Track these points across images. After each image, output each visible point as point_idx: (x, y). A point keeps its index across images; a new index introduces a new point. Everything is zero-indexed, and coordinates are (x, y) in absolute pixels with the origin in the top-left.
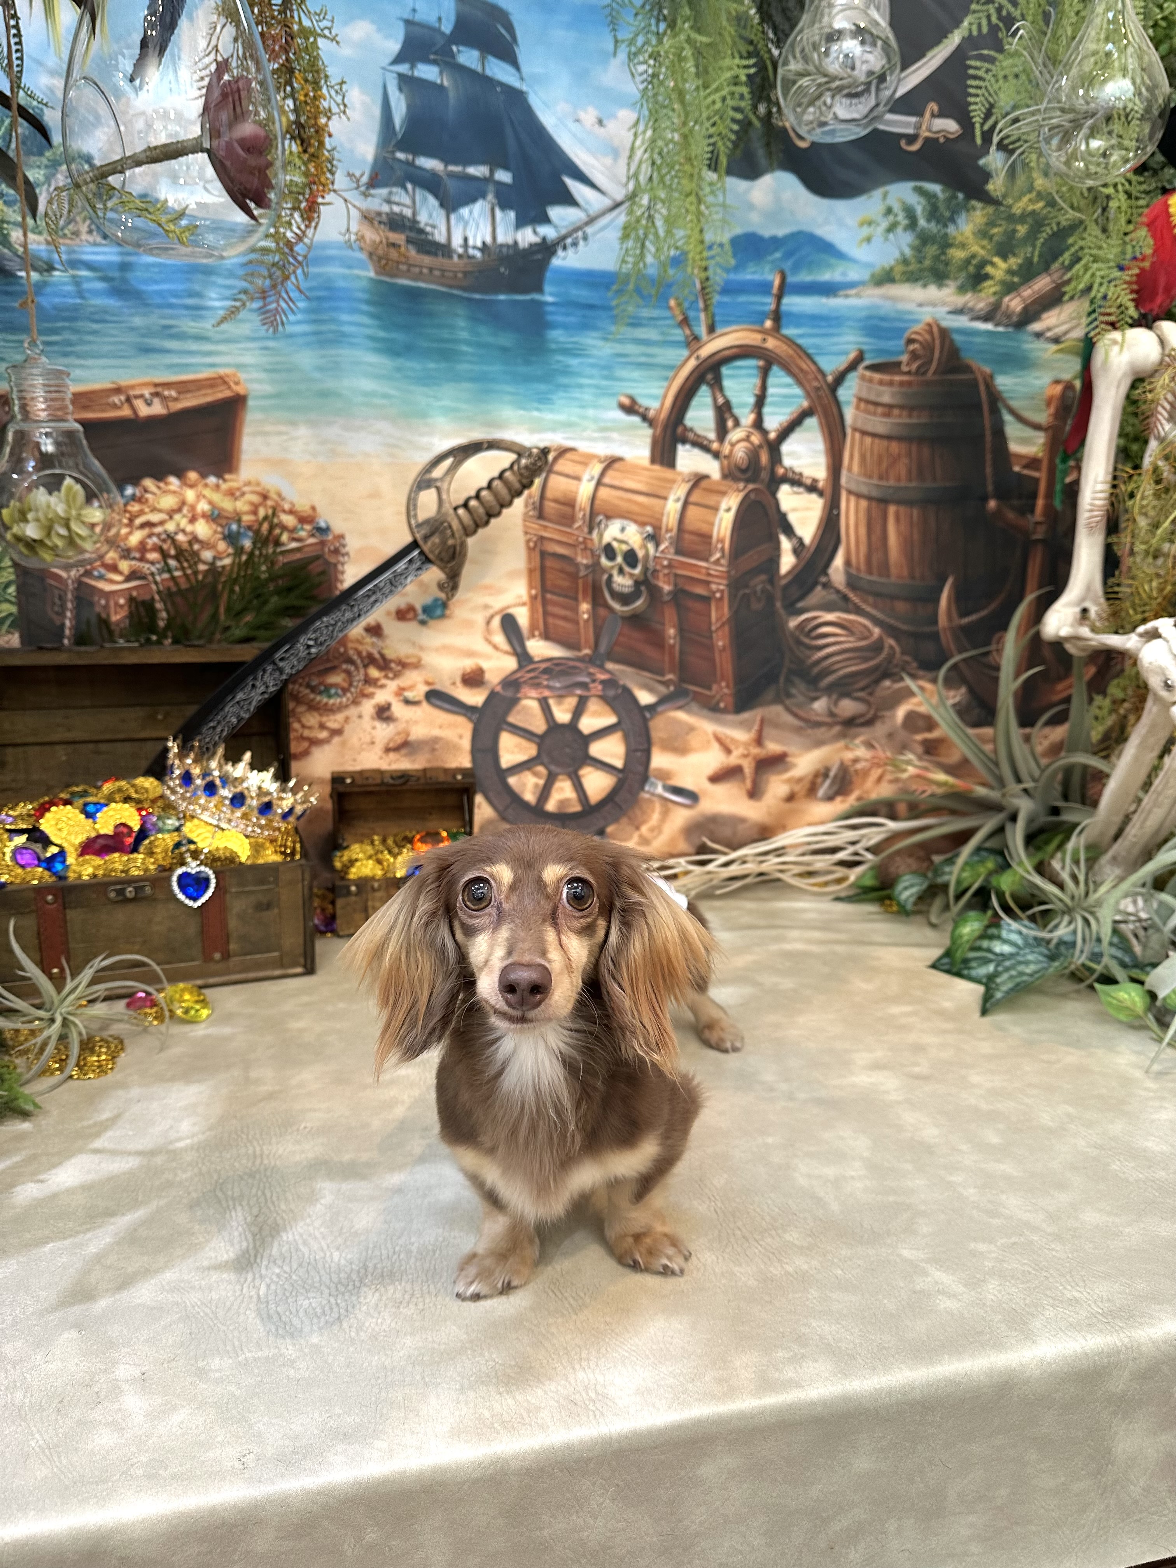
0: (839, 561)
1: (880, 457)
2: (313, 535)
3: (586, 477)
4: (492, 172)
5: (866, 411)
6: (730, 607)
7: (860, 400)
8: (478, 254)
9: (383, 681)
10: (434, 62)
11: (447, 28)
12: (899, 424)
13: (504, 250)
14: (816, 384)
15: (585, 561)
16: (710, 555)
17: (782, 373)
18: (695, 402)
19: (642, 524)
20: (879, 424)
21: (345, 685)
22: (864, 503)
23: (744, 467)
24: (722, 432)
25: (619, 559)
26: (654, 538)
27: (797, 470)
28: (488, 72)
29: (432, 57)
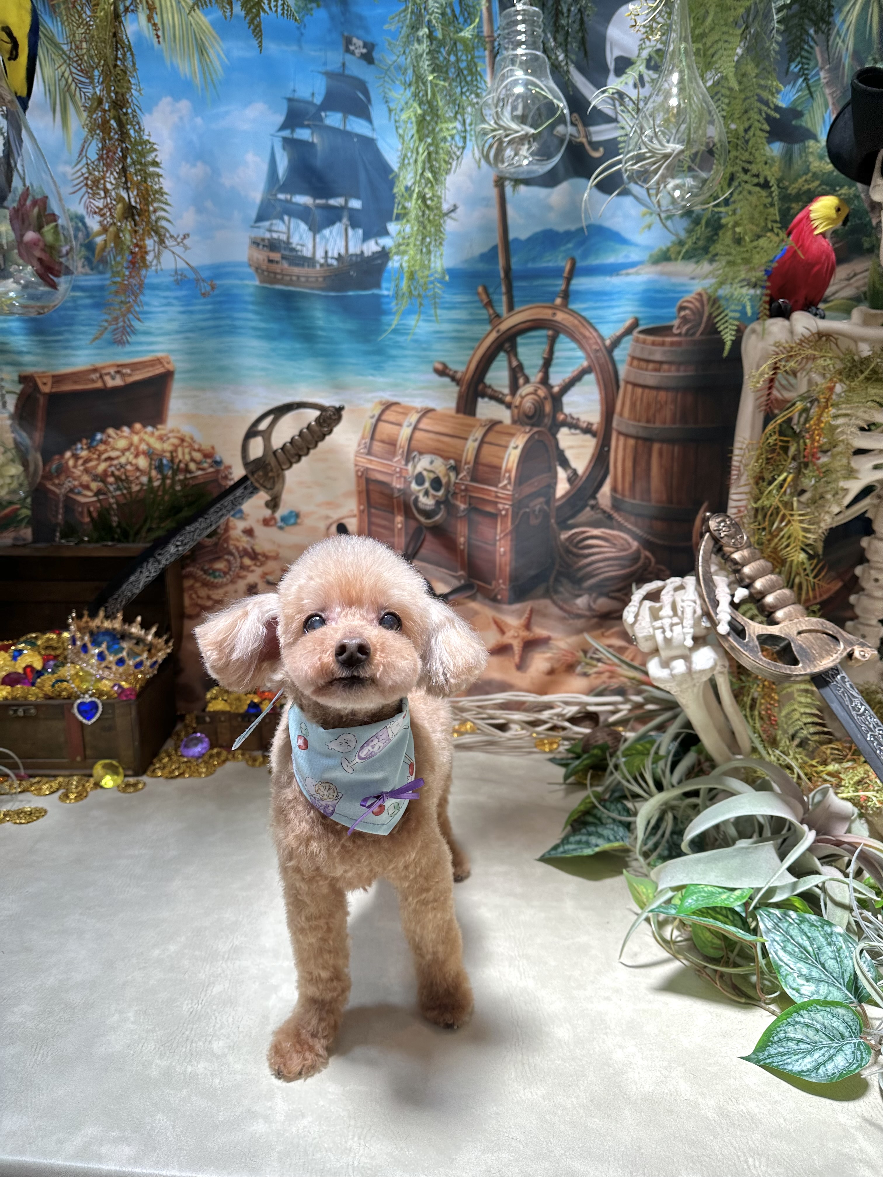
0: (606, 489)
1: (649, 405)
2: (212, 466)
3: (406, 424)
4: (346, 202)
5: (639, 368)
6: (512, 523)
7: (633, 358)
8: (335, 263)
9: (253, 568)
10: (308, 126)
11: (318, 100)
12: (667, 377)
13: (354, 258)
14: (595, 347)
15: (398, 486)
16: (499, 482)
17: (568, 340)
18: (495, 364)
19: (446, 458)
20: (650, 378)
21: (226, 570)
22: (631, 442)
23: (530, 414)
24: (514, 387)
25: (427, 485)
26: (456, 469)
27: (575, 416)
28: (348, 128)
29: (306, 123)
